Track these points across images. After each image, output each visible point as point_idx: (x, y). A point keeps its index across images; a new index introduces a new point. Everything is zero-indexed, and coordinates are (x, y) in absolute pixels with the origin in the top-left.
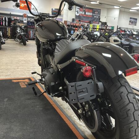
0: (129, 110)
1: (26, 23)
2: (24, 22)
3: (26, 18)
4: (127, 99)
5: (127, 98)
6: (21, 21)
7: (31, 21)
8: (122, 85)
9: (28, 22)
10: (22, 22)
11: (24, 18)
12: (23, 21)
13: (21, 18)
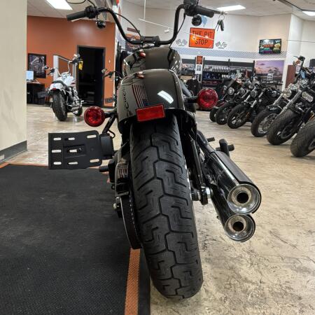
0: (151, 191)
1: (200, 75)
2: (197, 72)
3: (202, 66)
4: (152, 171)
5: (152, 168)
6: (190, 71)
7: (211, 70)
8: (152, 145)
9: (204, 72)
10: (192, 73)
11: (197, 65)
12: (194, 71)
13: (189, 65)
